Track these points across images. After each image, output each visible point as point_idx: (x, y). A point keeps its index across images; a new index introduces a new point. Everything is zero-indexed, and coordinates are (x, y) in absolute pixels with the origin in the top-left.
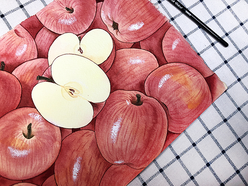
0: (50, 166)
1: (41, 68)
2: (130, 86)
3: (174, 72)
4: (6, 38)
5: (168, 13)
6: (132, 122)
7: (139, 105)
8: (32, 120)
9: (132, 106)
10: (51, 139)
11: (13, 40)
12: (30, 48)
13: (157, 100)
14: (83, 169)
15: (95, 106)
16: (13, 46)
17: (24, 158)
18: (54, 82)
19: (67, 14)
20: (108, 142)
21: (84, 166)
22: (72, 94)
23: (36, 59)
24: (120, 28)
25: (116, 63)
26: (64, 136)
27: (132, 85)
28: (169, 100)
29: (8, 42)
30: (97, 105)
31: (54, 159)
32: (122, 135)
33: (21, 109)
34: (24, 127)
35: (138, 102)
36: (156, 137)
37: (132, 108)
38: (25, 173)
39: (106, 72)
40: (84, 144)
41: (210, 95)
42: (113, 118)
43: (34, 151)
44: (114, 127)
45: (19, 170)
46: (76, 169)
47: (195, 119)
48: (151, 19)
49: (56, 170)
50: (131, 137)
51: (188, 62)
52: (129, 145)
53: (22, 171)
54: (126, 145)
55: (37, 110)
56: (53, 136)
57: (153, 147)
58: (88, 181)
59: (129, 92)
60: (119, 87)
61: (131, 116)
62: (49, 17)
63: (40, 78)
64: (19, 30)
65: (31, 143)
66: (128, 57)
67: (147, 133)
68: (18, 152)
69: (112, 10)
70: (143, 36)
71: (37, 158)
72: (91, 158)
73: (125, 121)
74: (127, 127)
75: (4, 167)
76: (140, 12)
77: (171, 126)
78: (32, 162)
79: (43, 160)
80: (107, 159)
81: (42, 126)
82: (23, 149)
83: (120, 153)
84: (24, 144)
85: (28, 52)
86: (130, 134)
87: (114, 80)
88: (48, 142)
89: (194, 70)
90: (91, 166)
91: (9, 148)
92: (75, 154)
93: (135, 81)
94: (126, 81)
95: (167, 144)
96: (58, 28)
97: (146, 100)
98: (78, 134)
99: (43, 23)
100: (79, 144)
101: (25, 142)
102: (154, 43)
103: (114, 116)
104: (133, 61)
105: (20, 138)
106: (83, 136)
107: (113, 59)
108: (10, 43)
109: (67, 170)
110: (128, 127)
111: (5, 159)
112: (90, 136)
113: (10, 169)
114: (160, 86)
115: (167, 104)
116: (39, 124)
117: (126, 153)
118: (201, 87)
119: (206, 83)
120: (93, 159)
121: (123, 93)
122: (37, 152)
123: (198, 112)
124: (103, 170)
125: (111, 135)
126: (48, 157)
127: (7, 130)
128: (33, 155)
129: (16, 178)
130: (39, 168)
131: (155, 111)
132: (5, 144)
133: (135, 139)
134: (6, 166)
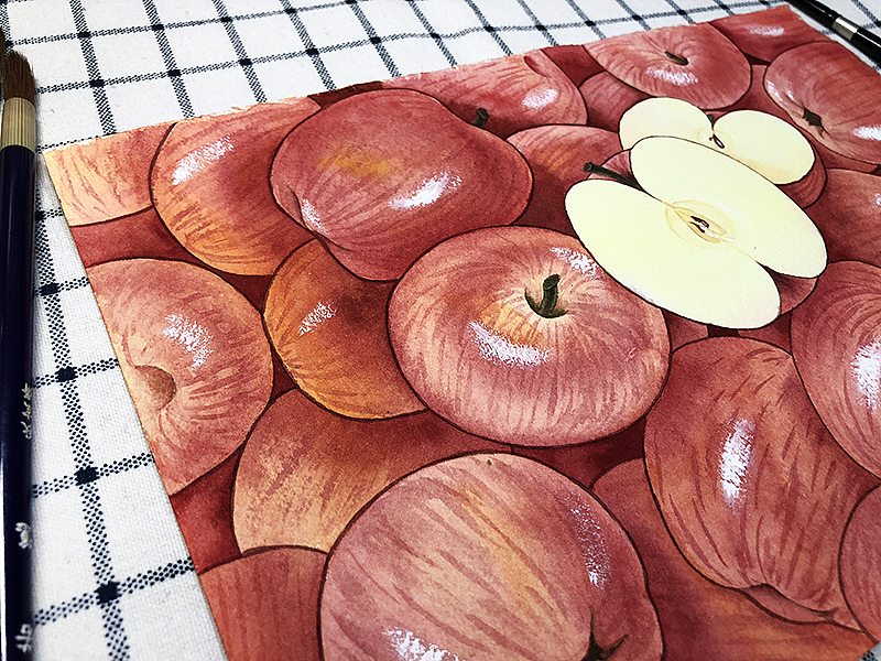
0: (625, 424)
1: (598, 147)
4: (500, 67)
8: (561, 268)
10: (631, 337)
11: (518, 74)
12: (565, 100)
14: (761, 468)
15: (783, 282)
16: (518, 85)
17: (523, 373)
18: (641, 190)
19: (669, 64)
21: (765, 455)
22: (703, 232)
23: (583, 125)
24: (827, 125)
25: (834, 195)
29: (503, 73)
30: (788, 280)
31: (642, 404)
33: (527, 231)
34: (533, 281)
38: (525, 424)
39: (805, 208)
40: (756, 382)
42: (852, 331)
43: (562, 360)
44: (861, 359)
45: (503, 407)
46: (734, 461)
49: (649, 443)
53: (515, 413)
55: (582, 243)
56: (636, 329)
58: (790, 518)
60: (854, 255)
62: (620, 57)
63: (595, 169)
64: (537, 59)
65: (553, 329)
66: (869, 192)
68: (504, 344)
69: (796, 86)
71: (575, 384)
72: (791, 435)
75: (445, 381)
78: (554, 392)
79: (600, 395)
81: (598, 291)
82: (523, 342)
84: (526, 328)
85: (561, 106)
87: (838, 235)
88: (619, 345)
90: (795, 463)
91: (475, 325)
92: (726, 407)
94: (875, 243)
96: (645, 83)
98: (732, 348)
99: (603, 65)
101: (531, 322)
103: (856, 327)
105: (513, 306)
106: (750, 356)
107: (821, 183)
108: (509, 76)
111: (455, 355)
112: (775, 362)
113: (469, 392)
116: (588, 284)
122: (578, 365)
124: (848, 492)
125: (856, 380)
126: (619, 393)
127: (471, 275)
128: (561, 371)
129: (489, 432)
130: (582, 418)
132: (461, 311)
134: (454, 378)
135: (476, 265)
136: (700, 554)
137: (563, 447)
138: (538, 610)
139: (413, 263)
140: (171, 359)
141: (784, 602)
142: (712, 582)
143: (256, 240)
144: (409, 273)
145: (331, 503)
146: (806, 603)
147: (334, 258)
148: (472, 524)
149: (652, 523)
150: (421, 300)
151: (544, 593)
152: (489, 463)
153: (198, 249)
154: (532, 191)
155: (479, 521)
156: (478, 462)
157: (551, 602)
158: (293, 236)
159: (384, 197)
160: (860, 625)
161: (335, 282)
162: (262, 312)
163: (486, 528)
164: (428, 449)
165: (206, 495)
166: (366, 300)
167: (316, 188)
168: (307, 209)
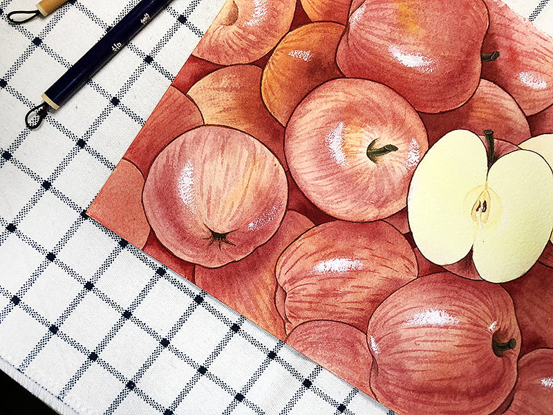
0: (328, 213)
1: (510, 131)
2: (527, 319)
4: (546, 45)
6: (456, 348)
7: (494, 350)
8: (404, 149)
9: (488, 337)
10: (380, 198)
11: (547, 58)
12: (542, 95)
13: (516, 384)
14: (340, 278)
15: (468, 261)
16: (536, 63)
17: (329, 159)
18: (489, 167)
20: (405, 310)
21: (348, 278)
22: (477, 210)
23: (525, 115)
26: (392, 222)
27: (531, 323)
28: (521, 408)
29: (541, 49)
30: (470, 265)
31: (344, 216)
32: (426, 334)
33: (419, 121)
34: (386, 139)
35: (499, 347)
36: (443, 405)
37: (485, 337)
38: (302, 171)
39: (540, 262)
40: (389, 264)
42: (454, 305)
43: (347, 172)
44: (437, 313)
45: (305, 159)
46: (339, 265)
49: (325, 226)
50: (427, 353)
52: (412, 354)
53: (305, 164)
54: (410, 349)
55: (427, 151)
56: (386, 199)
57: (421, 405)
58: (322, 296)
59: (514, 321)
60: (517, 297)
61: (468, 342)
63: (489, 137)
65: (361, 161)
67: (445, 383)
68: (339, 143)
71: (337, 184)
72: (367, 288)
73: (454, 332)
74: (443, 339)
75: (303, 128)
78: (326, 176)
79: (336, 196)
80: (373, 319)
81: (399, 172)
82: (346, 151)
83: (390, 344)
84: (355, 149)
85: (534, 95)
86: (433, 351)
87: (528, 284)
88: (371, 194)
90: (352, 292)
91: (341, 124)
92: (366, 253)
93: (541, 328)
94: (535, 307)
97: (510, 363)
98: (403, 246)
100: (386, 255)
101: (360, 150)
103: (458, 306)
105: (364, 137)
106: (404, 257)
108: (540, 54)
109: (331, 247)
110: (445, 341)
111: (319, 125)
112: (408, 270)
113: (303, 141)
114: (545, 382)
115: (512, 407)
116: (401, 166)
117: (395, 353)
120: (366, 291)
121: (508, 310)
122: (348, 181)
124: (351, 319)
125: (421, 312)
126: (344, 204)
127: (371, 109)
128: (339, 175)
129: (289, 159)
130: (320, 193)
131: (493, 388)
132: (346, 115)
133: (426, 362)
134: (307, 131)
135: (379, 108)
136: (284, 263)
137: (301, 191)
138: (227, 210)
139: (360, 78)
140: (245, 12)
141: (283, 301)
142: (275, 271)
144: (353, 80)
145: (224, 114)
146: (287, 310)
147: (340, 41)
148: (246, 170)
149: (287, 240)
150: (341, 94)
151: (235, 209)
152: (275, 165)
154: (450, 111)
155: (248, 173)
156: (273, 160)
157: (233, 213)
158: (340, 16)
159: (394, 41)
160: (289, 334)
161: (326, 50)
162: (290, 30)
163: (247, 177)
164: (267, 138)
165: (199, 67)
166: (325, 70)
167: (376, 6)
168: (360, 11)
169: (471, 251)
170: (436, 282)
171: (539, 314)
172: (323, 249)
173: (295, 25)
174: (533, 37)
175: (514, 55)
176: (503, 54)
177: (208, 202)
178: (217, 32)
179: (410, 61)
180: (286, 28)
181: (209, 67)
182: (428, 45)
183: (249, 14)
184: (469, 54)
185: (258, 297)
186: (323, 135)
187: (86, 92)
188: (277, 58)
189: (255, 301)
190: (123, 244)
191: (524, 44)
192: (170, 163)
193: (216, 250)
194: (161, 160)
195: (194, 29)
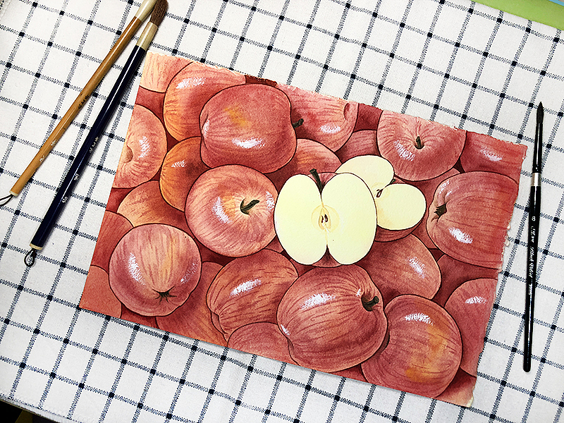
0: (229, 256)
1: (326, 165)
2: (380, 281)
3: (437, 323)
4: (331, 103)
5: (510, 263)
6: (340, 314)
7: (365, 308)
8: (263, 200)
9: (358, 300)
10: (258, 235)
11: (335, 111)
12: (340, 136)
13: (388, 326)
14: (250, 294)
15: (327, 257)
16: (328, 117)
17: (218, 222)
18: (321, 192)
19: (411, 144)
20: (298, 301)
21: (255, 293)
23: (333, 152)
24: (443, 218)
25: (397, 245)
26: (271, 248)
27: (384, 282)
28: (397, 340)
29: (329, 107)
30: (330, 258)
31: (239, 254)
32: (317, 312)
33: (267, 180)
34: (250, 197)
35: (368, 305)
36: (343, 354)
37: (356, 302)
38: (204, 235)
39: (376, 241)
40: (277, 275)
41: (443, 389)
42: (329, 287)
43: (232, 226)
44: (319, 296)
45: (203, 227)
46: (245, 286)
47: (398, 389)
48: (484, 246)
49: (229, 265)
50: (321, 324)
51: (465, 332)
52: (312, 328)
53: (205, 230)
54: (309, 325)
55: (278, 196)
56: (262, 235)
57: (329, 359)
58: (241, 309)
59: (372, 285)
60: (369, 269)
61: (346, 308)
62: (392, 127)
63: (315, 173)
64: (351, 107)
65: (239, 217)
66: (414, 254)
67: (340, 340)
68: (221, 210)
69: (459, 191)
70: (455, 252)
71: (228, 235)
72: (268, 294)
73: (335, 304)
74: (329, 311)
75: (195, 208)
76: (482, 227)
77: (369, 365)
78: (220, 233)
79: (231, 243)
80: (278, 314)
81: (265, 215)
82: (227, 213)
83: (295, 325)
84: (233, 210)
85: (334, 137)
86: (325, 321)
87: (373, 257)
88: (252, 235)
89: (460, 347)
90: (260, 301)
91: (219, 198)
92: (260, 273)
93: (392, 283)
94: (383, 271)
95: (344, 374)
96: (386, 147)
97: (379, 312)
98: (283, 261)
99: (379, 127)
100: (273, 270)
101: (236, 209)
102: (457, 273)
103: (332, 287)
104: (415, 263)
105: (236, 201)
106: (285, 267)
107: (399, 237)
108: (329, 110)
109: (238, 277)
110: (331, 312)
111: (205, 203)
112: (290, 275)
113: (198, 216)
114: (407, 318)
115: (391, 341)
116: (265, 211)
117: (300, 331)
118: (445, 371)
119: (454, 373)
120: (268, 297)
121: (365, 279)
122: (234, 231)
123: (409, 387)
124: (264, 318)
125: (308, 299)
126: (237, 247)
127: (234, 182)
128: (228, 230)
129: (193, 230)
130: (220, 245)
131: (373, 333)
132: (220, 191)
133: (323, 330)
134: (199, 209)
135: (239, 180)
136: (211, 297)
137: (207, 248)
138: (164, 276)
139: (221, 166)
140: (136, 150)
141: (218, 322)
142: (207, 304)
143: (184, 126)
144: (217, 168)
145: (143, 217)
146: (222, 326)
147: (200, 147)
148: (168, 247)
149: (208, 281)
150: (212, 179)
151: (169, 274)
152: (185, 237)
153: (166, 118)
155: (170, 248)
156: (183, 235)
157: (168, 277)
158: (195, 132)
159: (234, 135)
160: (229, 341)
161: (193, 156)
162: (168, 152)
163: (170, 251)
165: (119, 193)
166: (197, 168)
167: (216, 118)
168: (207, 125)
169: (327, 249)
170: (311, 276)
171: (387, 275)
172: (233, 280)
173: (169, 148)
174: (321, 101)
175: (313, 118)
176: (306, 119)
177: (151, 275)
178: (123, 169)
179: (248, 144)
180: (165, 151)
181: (125, 191)
182: (256, 130)
183: (139, 150)
184: (284, 127)
185: (201, 324)
186: (209, 209)
187: (56, 232)
188: (165, 171)
189: (200, 327)
190: (108, 318)
191: (317, 108)
192: (120, 258)
193: (165, 304)
194: (114, 258)
195: (110, 171)
